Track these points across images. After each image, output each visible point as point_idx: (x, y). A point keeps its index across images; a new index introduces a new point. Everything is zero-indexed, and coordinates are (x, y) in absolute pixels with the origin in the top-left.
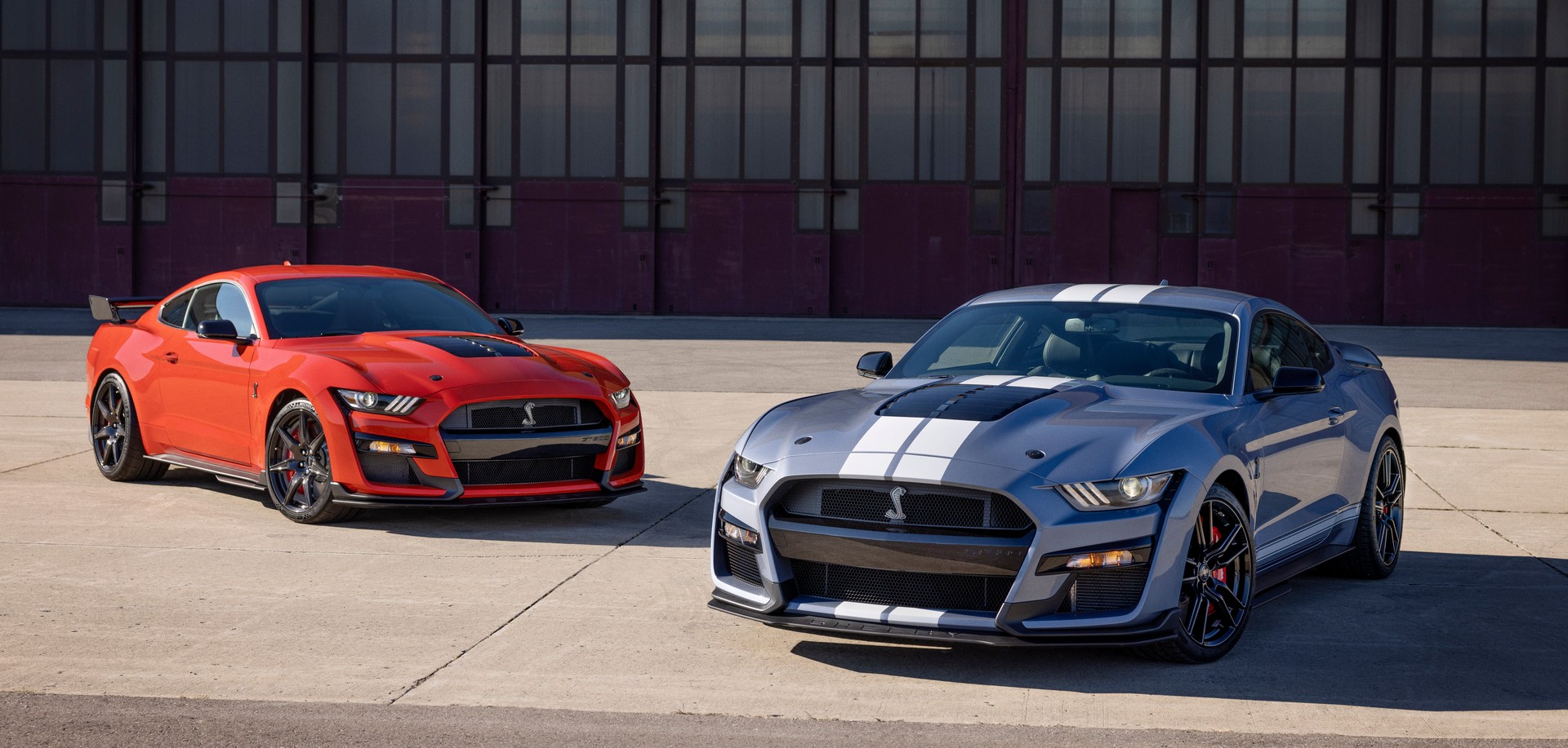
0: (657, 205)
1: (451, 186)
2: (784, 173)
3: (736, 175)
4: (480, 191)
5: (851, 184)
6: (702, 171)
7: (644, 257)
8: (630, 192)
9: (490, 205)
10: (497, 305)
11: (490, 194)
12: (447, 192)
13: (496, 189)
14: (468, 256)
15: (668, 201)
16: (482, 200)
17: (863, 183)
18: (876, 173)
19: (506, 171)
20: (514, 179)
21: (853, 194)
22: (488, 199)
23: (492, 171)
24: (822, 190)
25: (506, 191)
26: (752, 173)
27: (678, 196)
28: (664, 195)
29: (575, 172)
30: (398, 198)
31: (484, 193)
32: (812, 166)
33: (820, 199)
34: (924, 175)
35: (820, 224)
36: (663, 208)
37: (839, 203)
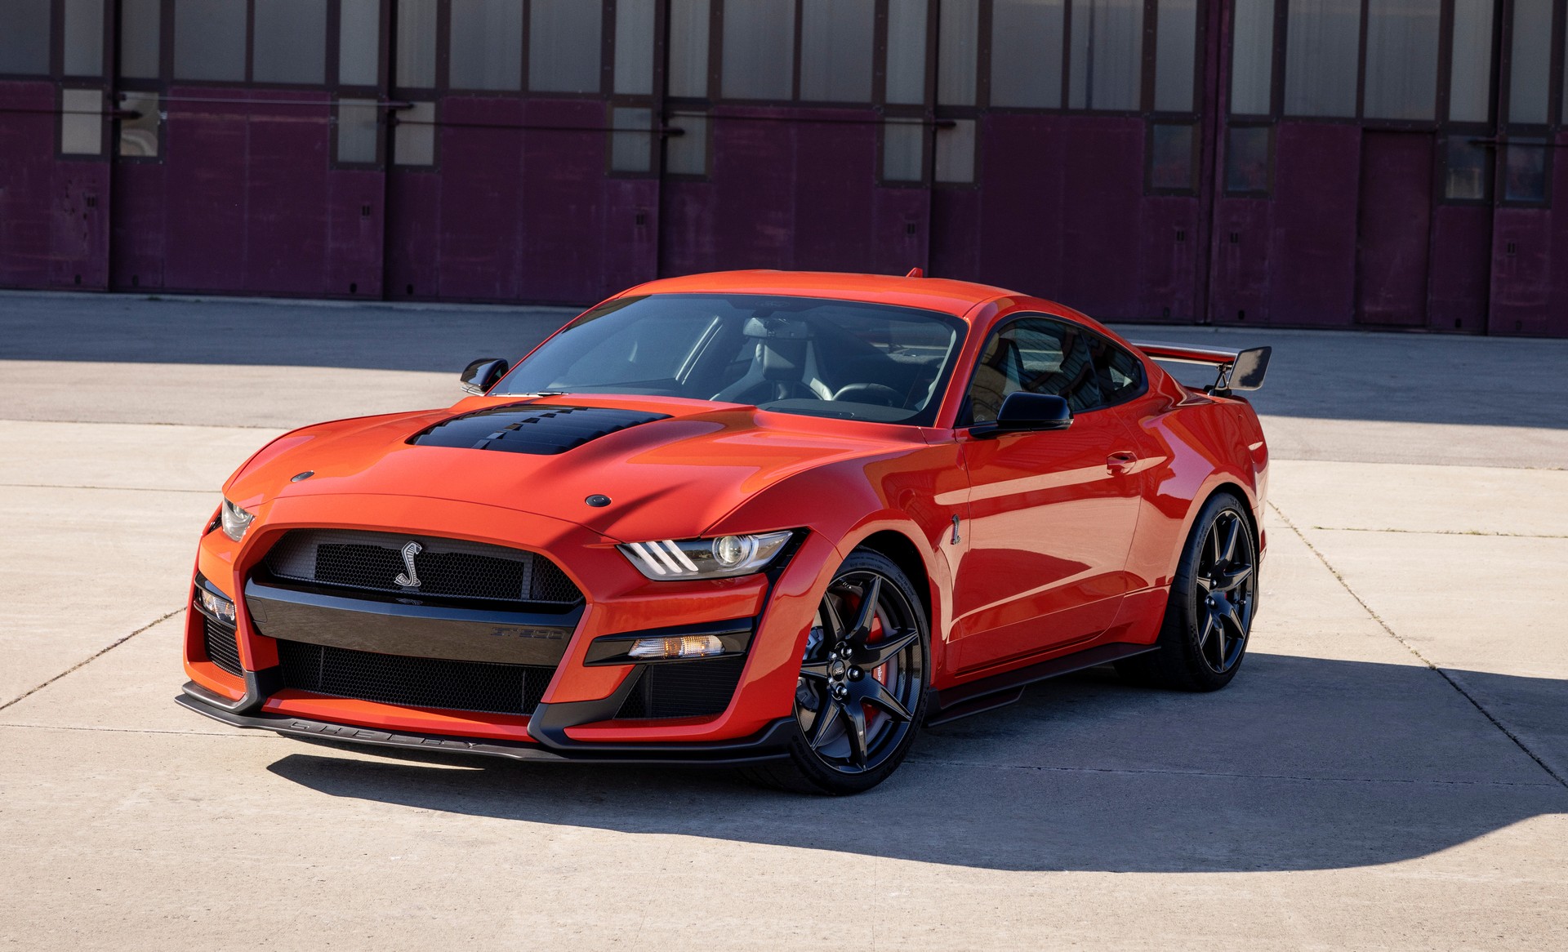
0: (663, 136)
1: (342, 102)
2: (862, 93)
3: (787, 95)
4: (387, 111)
5: (963, 112)
6: (734, 87)
7: (642, 219)
8: (622, 117)
9: (400, 133)
10: (410, 289)
11: (401, 116)
12: (334, 110)
13: (411, 107)
14: (366, 211)
15: (679, 133)
16: (388, 124)
17: (984, 112)
18: (1001, 97)
19: (428, 81)
20: (439, 92)
21: (966, 129)
22: (399, 122)
23: (404, 80)
24: (920, 120)
25: (426, 111)
26: (812, 91)
27: (695, 127)
28: (674, 123)
29: (537, 83)
30: (256, 119)
31: (392, 112)
32: (905, 85)
33: (917, 133)
34: (1077, 101)
35: (916, 174)
36: (671, 141)
37: (943, 140)
